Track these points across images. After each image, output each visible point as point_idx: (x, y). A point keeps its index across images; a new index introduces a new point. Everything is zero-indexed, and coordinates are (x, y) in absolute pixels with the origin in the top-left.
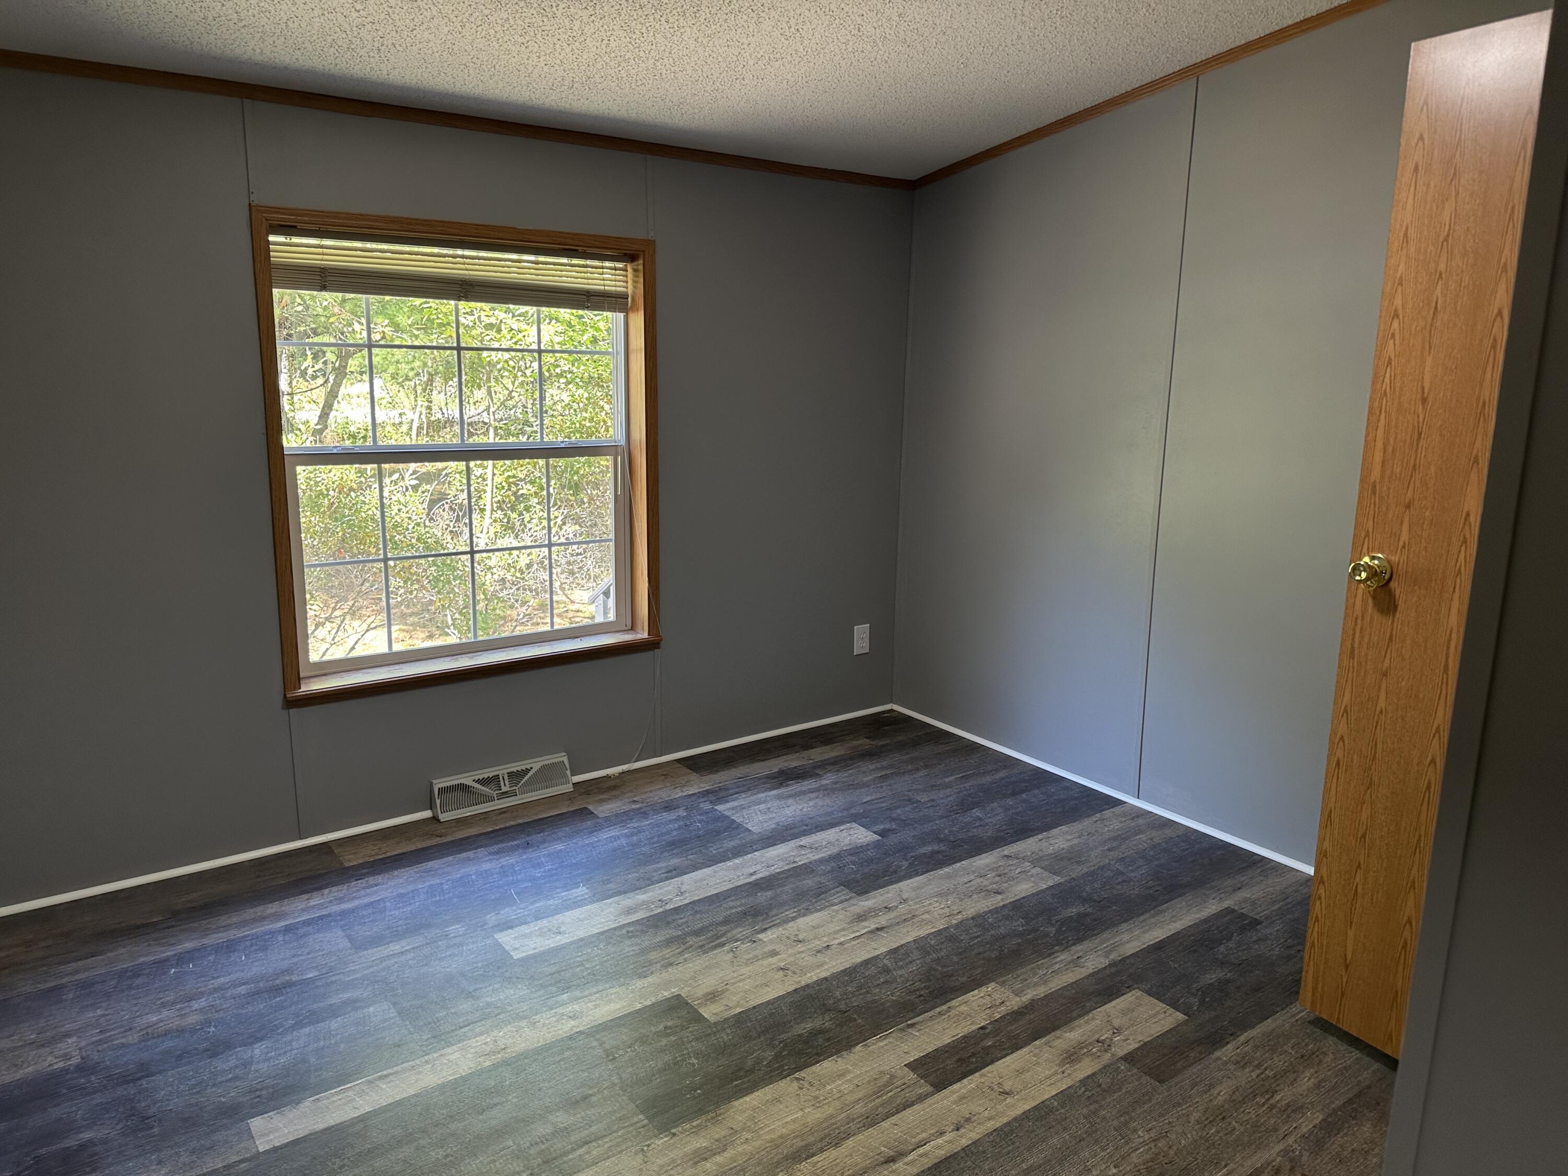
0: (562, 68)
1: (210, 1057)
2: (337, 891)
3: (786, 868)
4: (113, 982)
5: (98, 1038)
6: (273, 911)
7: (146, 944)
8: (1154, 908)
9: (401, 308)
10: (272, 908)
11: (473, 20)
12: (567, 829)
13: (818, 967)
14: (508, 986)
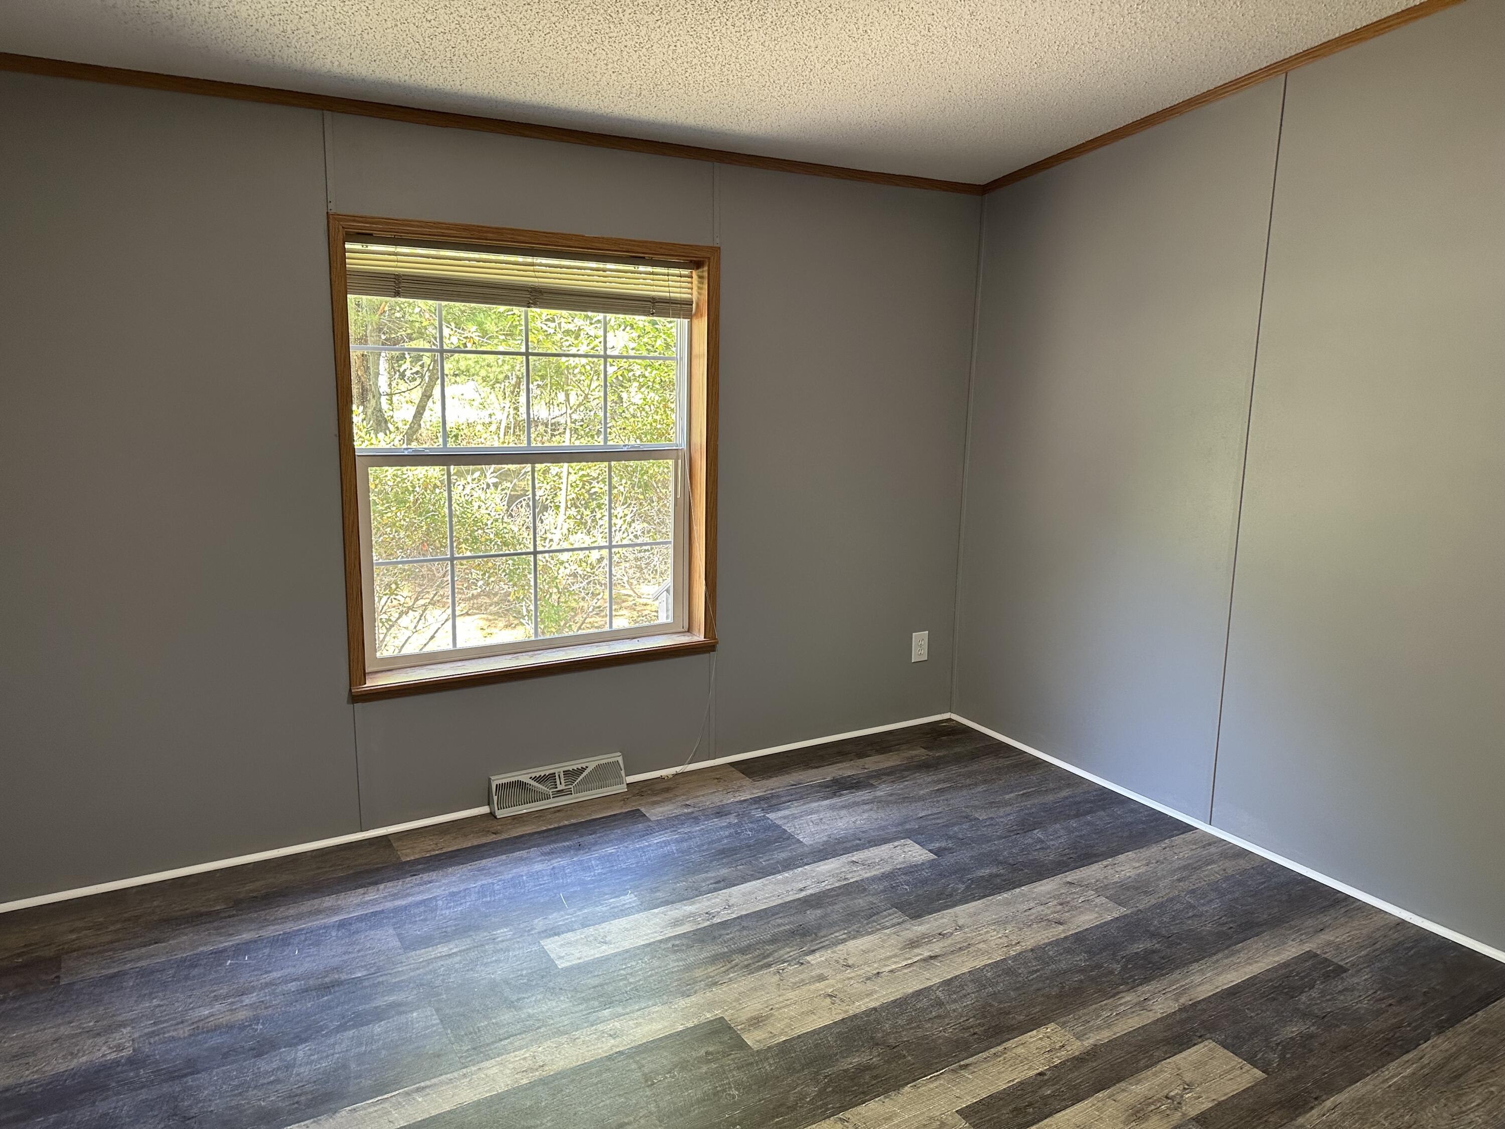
0: (629, 75)
1: (255, 1057)
2: (392, 887)
3: (837, 885)
4: (171, 972)
5: (150, 1030)
6: (330, 904)
7: (206, 933)
8: (1227, 948)
9: (490, 316)
10: (328, 901)
11: (541, 28)
12: (619, 831)
13: (868, 995)
14: (551, 998)
